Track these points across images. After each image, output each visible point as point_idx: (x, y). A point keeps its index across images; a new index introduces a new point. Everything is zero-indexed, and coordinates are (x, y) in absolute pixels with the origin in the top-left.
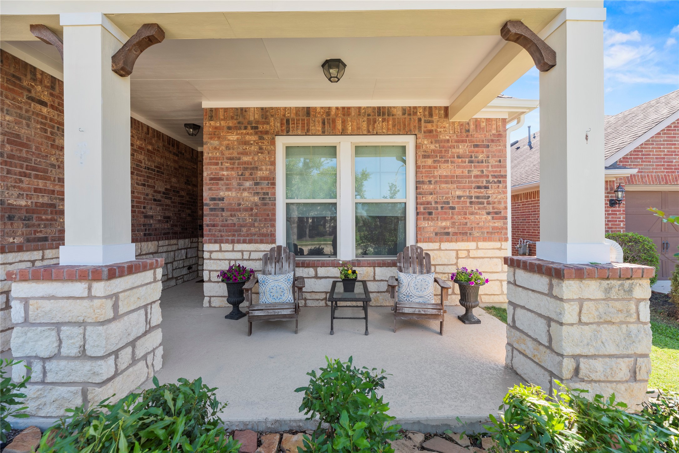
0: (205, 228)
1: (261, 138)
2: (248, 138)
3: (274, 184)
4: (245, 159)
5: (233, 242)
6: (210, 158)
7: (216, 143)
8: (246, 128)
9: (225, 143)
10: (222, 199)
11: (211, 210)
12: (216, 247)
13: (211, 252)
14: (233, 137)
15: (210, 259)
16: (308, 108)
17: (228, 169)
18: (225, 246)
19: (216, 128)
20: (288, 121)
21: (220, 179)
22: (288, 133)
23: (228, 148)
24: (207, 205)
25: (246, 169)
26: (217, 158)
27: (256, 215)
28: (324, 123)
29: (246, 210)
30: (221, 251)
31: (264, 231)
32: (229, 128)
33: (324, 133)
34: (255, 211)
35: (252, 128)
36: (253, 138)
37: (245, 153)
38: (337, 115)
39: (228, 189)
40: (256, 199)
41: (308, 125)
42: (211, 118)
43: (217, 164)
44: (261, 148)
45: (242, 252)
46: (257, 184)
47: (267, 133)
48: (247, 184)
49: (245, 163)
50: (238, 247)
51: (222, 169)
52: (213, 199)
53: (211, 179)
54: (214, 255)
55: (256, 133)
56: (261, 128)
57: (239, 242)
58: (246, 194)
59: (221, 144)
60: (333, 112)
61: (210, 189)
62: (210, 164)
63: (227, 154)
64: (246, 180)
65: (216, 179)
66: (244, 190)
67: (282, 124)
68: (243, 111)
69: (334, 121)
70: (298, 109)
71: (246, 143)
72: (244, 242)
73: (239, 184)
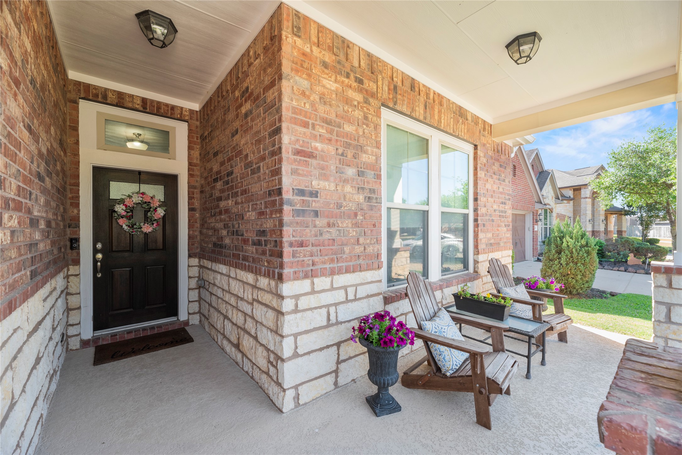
0: (287, 250)
1: (366, 101)
2: (351, 94)
3: (380, 177)
4: (348, 128)
6: (293, 110)
8: (348, 76)
9: (318, 89)
10: (314, 194)
11: (298, 213)
12: (305, 286)
13: (297, 297)
14: (330, 84)
15: (296, 310)
16: (413, 79)
17: (322, 140)
18: (322, 282)
19: (305, 55)
20: (395, 89)
21: (311, 155)
22: (394, 107)
23: (323, 100)
24: (290, 203)
25: (347, 145)
26: (306, 114)
27: (361, 224)
28: (425, 107)
29: (348, 215)
30: (313, 292)
31: (370, 250)
32: (325, 65)
33: (424, 121)
34: (360, 217)
35: (356, 80)
36: (358, 97)
37: (347, 119)
38: (433, 100)
39: (324, 177)
40: (361, 198)
41: (413, 103)
42: (296, 31)
43: (305, 125)
44: (366, 118)
45: (345, 288)
46: (360, 174)
47: (373, 95)
48: (351, 172)
49: (347, 135)
51: (314, 137)
52: (301, 192)
53: (298, 152)
54: (303, 303)
55: (360, 91)
56: (366, 84)
58: (348, 189)
59: (312, 90)
60: (431, 96)
61: (294, 172)
62: (293, 121)
63: (322, 110)
64: (348, 164)
65: (305, 154)
66: (346, 181)
67: (389, 90)
68: (346, 45)
70: (403, 76)
71: (348, 101)
73: (339, 171)
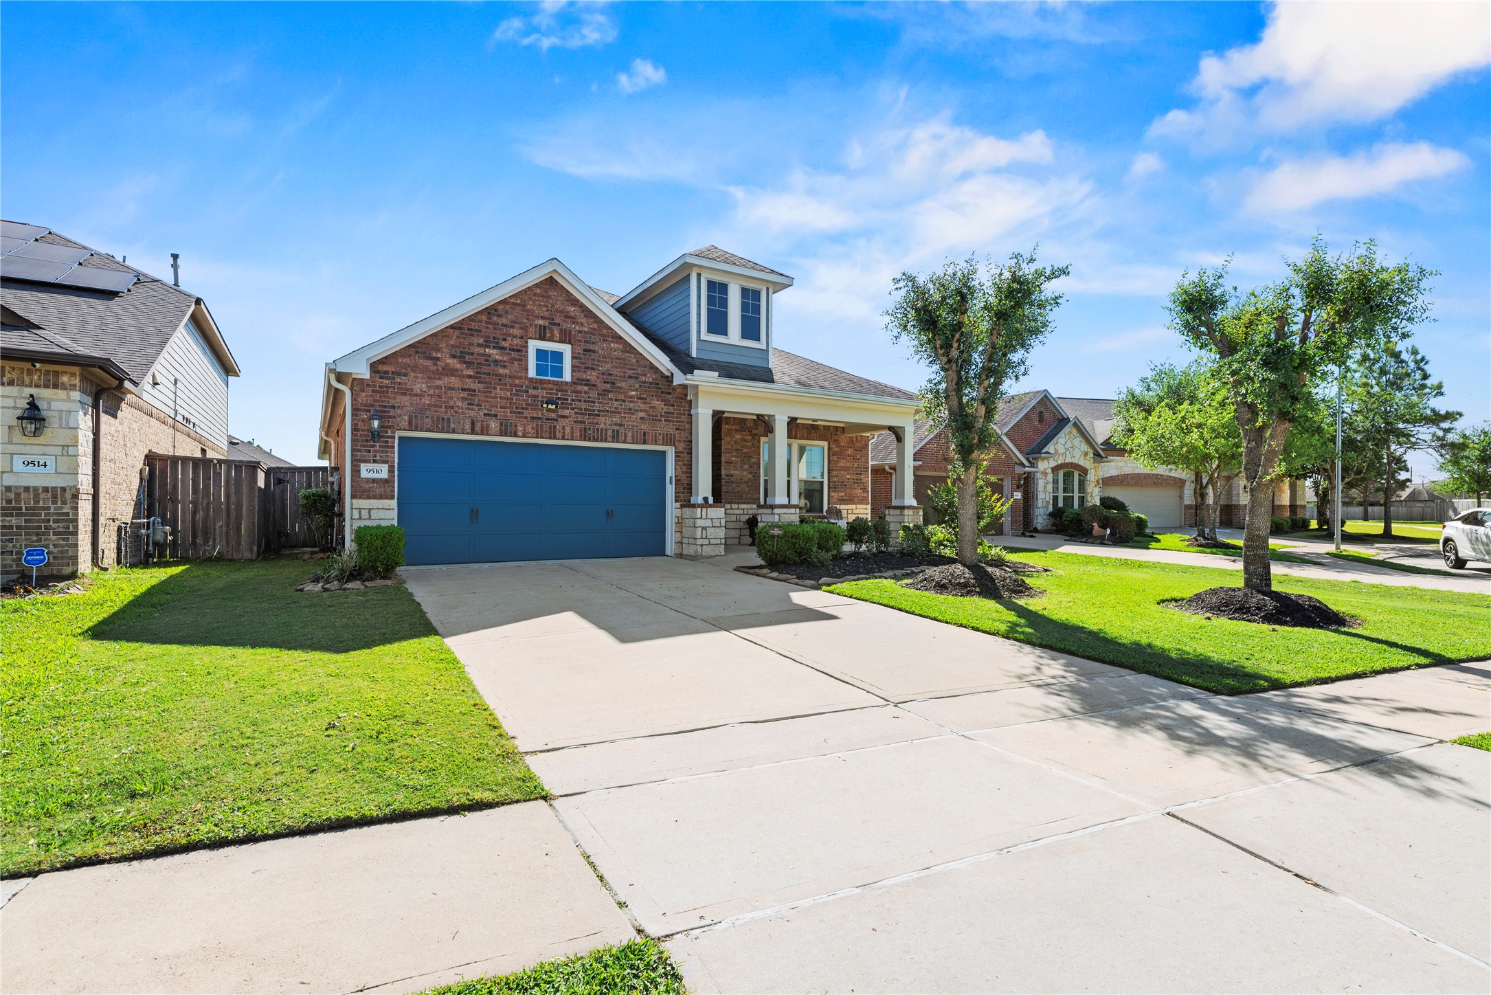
0: (722, 494)
1: (753, 438)
2: (746, 437)
3: (759, 467)
4: (745, 450)
5: (738, 503)
6: (726, 449)
7: (729, 439)
8: (743, 431)
9: (734, 439)
10: (732, 476)
11: (726, 482)
12: (729, 506)
13: (726, 509)
14: (738, 436)
17: (735, 456)
18: (735, 506)
19: (729, 430)
21: (731, 463)
22: (767, 436)
23: (735, 443)
24: (724, 479)
25: (745, 457)
26: (729, 449)
27: (750, 486)
29: (745, 483)
30: (731, 509)
31: (755, 496)
32: (736, 430)
34: (750, 484)
35: (749, 431)
36: (750, 438)
37: (745, 447)
39: (736, 470)
40: (750, 476)
42: (727, 423)
43: (729, 453)
44: (754, 446)
45: (743, 509)
46: (751, 467)
47: (756, 435)
48: (746, 467)
49: (745, 453)
50: (742, 506)
51: (732, 456)
52: (728, 475)
53: (726, 462)
54: (728, 512)
55: (750, 435)
56: (754, 431)
57: (741, 503)
58: (745, 473)
59: (731, 440)
61: (726, 469)
62: (726, 453)
63: (735, 447)
64: (745, 464)
65: (729, 462)
66: (743, 470)
68: (744, 420)
71: (746, 441)
72: (744, 503)
73: (741, 467)
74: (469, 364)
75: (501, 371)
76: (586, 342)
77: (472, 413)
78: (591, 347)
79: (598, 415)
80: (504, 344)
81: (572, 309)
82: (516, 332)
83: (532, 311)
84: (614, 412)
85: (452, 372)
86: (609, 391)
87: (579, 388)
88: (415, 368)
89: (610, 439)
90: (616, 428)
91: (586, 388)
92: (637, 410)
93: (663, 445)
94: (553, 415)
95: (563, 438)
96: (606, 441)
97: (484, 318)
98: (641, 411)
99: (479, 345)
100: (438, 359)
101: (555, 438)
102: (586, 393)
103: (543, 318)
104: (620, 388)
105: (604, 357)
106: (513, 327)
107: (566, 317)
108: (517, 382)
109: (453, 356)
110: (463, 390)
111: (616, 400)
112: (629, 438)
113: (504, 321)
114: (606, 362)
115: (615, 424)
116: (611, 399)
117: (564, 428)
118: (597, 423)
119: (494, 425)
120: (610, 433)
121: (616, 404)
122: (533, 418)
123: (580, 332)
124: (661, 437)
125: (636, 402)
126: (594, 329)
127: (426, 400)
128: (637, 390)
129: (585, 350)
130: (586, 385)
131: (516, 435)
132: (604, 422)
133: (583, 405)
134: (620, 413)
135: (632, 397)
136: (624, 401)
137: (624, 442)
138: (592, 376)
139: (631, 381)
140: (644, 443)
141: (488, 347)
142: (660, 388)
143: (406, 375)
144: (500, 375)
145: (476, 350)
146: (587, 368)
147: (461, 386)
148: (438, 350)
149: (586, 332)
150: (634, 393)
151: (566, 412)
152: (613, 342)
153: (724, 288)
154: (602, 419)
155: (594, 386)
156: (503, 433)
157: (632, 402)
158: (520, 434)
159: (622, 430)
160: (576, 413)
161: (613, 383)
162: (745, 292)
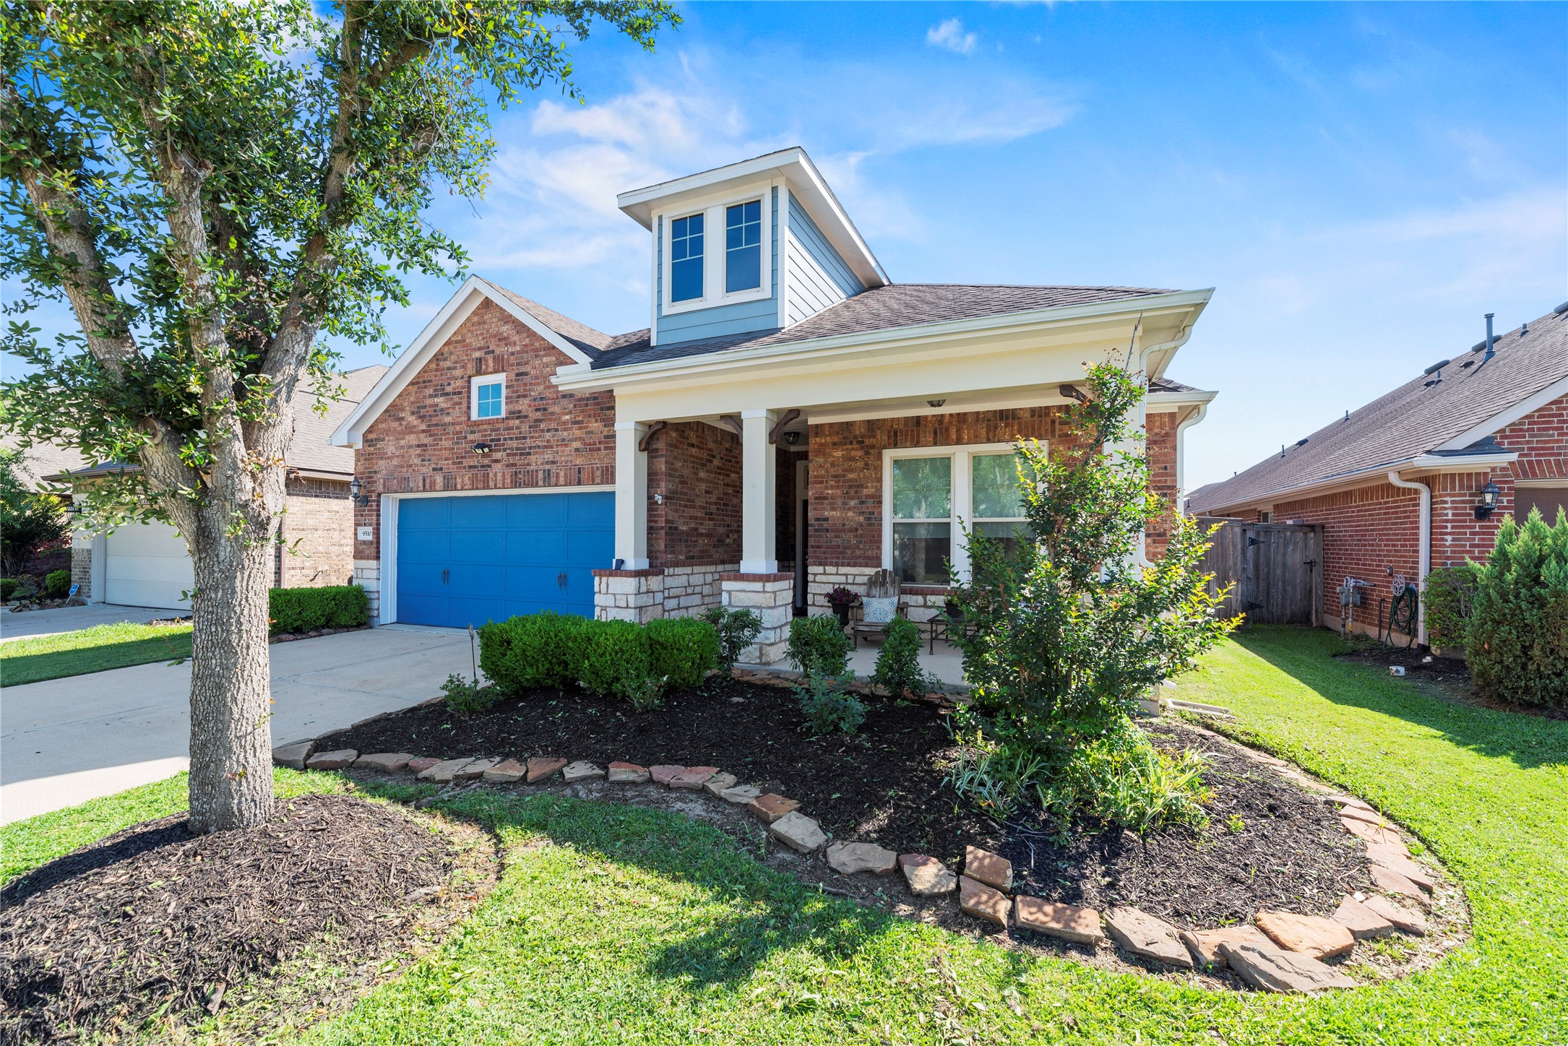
0: (810, 549)
1: (867, 453)
2: (853, 453)
3: (880, 502)
4: (851, 476)
5: (837, 565)
6: (816, 476)
7: (821, 460)
8: (851, 443)
9: (830, 459)
10: (826, 519)
11: (816, 530)
12: (820, 569)
13: (815, 575)
14: (838, 453)
15: (815, 581)
16: (918, 417)
17: (832, 487)
18: (830, 569)
19: (821, 444)
20: (896, 433)
21: (825, 498)
22: (895, 446)
23: (833, 465)
24: (813, 525)
25: (851, 487)
26: (822, 476)
27: (861, 536)
28: (935, 433)
29: (850, 531)
30: (825, 574)
31: (869, 553)
32: (834, 444)
33: (935, 444)
34: (860, 532)
35: (858, 443)
36: (858, 453)
37: (851, 470)
38: (950, 422)
39: (833, 509)
40: (861, 518)
41: (918, 436)
42: (817, 435)
43: (822, 482)
44: (866, 464)
45: (846, 575)
46: (862, 503)
47: (873, 447)
48: (852, 503)
49: (850, 480)
50: (843, 570)
51: (827, 488)
52: (818, 519)
53: (816, 498)
54: (819, 578)
55: (862, 448)
56: (867, 442)
57: (843, 565)
58: (850, 514)
59: (826, 462)
60: (947, 419)
61: (817, 509)
62: (815, 482)
63: (832, 471)
64: (851, 498)
65: (821, 498)
66: (849, 509)
67: (889, 437)
68: (849, 425)
69: (947, 430)
70: (906, 419)
71: (852, 459)
72: (849, 565)
73: (844, 504)
74: (422, 418)
75: (447, 419)
76: (518, 364)
77: (424, 470)
78: (522, 369)
79: (529, 454)
80: (449, 389)
81: (506, 329)
82: (458, 373)
83: (470, 344)
84: (546, 447)
85: (410, 430)
86: (541, 421)
87: (511, 423)
88: (388, 431)
89: (541, 483)
90: (547, 467)
91: (517, 422)
92: (571, 440)
93: (602, 483)
94: (486, 461)
95: (496, 487)
96: (537, 485)
97: (434, 366)
98: (576, 440)
99: (431, 396)
100: (402, 419)
101: (488, 488)
102: (518, 428)
103: (479, 349)
104: (552, 414)
105: (537, 378)
106: (455, 368)
107: (500, 340)
108: (458, 428)
109: (413, 413)
110: (419, 446)
111: (548, 430)
112: (562, 480)
113: (448, 364)
114: (539, 384)
115: (547, 463)
116: (542, 431)
117: (495, 475)
118: (528, 464)
119: (439, 479)
120: (540, 475)
121: (548, 436)
122: (470, 467)
123: (513, 354)
124: (598, 473)
125: (570, 429)
126: (526, 346)
127: (395, 462)
128: (570, 412)
129: (517, 375)
130: (518, 418)
131: (456, 489)
132: (536, 461)
133: (514, 444)
134: (551, 447)
135: (565, 423)
136: (557, 430)
137: (556, 485)
138: (523, 405)
139: (565, 402)
140: (579, 483)
141: (436, 396)
142: (598, 404)
143: (383, 440)
144: (444, 424)
145: (429, 402)
146: (519, 397)
147: (416, 442)
148: (403, 410)
149: (519, 352)
150: (567, 417)
151: (498, 455)
152: (546, 355)
153: (697, 221)
154: (533, 458)
155: (526, 417)
156: (446, 488)
157: (565, 430)
158: (459, 487)
159: (553, 468)
160: (508, 455)
161: (545, 409)
162: (734, 213)
